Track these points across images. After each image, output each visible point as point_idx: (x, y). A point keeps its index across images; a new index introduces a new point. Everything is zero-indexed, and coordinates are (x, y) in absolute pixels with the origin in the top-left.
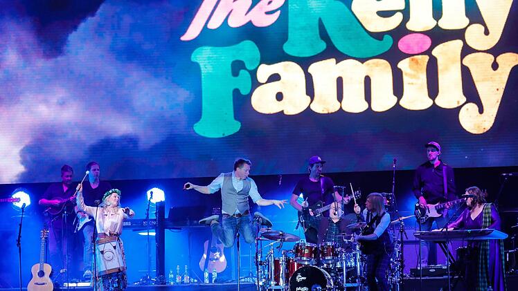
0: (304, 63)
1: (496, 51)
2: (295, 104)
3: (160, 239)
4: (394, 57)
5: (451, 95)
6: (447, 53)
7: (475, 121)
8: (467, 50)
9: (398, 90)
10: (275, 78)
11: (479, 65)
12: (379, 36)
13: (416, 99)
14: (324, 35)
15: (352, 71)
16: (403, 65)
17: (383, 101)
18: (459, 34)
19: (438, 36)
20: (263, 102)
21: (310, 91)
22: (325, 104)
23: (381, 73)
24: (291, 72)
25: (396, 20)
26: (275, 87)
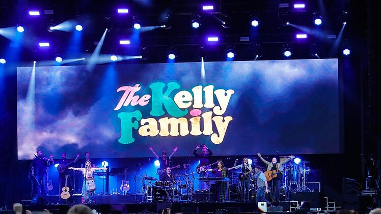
0: (157, 119)
1: (224, 116)
2: (154, 133)
3: (107, 179)
4: (188, 117)
5: (208, 131)
6: (207, 116)
7: (217, 140)
8: (214, 115)
9: (190, 128)
10: (147, 123)
11: (218, 120)
12: (183, 110)
13: (196, 132)
14: (164, 109)
15: (174, 122)
16: (192, 120)
17: (185, 132)
18: (211, 109)
19: (203, 110)
20: (143, 132)
21: (159, 128)
22: (164, 133)
23: (184, 122)
24: (152, 122)
25: (189, 104)
26: (147, 127)
